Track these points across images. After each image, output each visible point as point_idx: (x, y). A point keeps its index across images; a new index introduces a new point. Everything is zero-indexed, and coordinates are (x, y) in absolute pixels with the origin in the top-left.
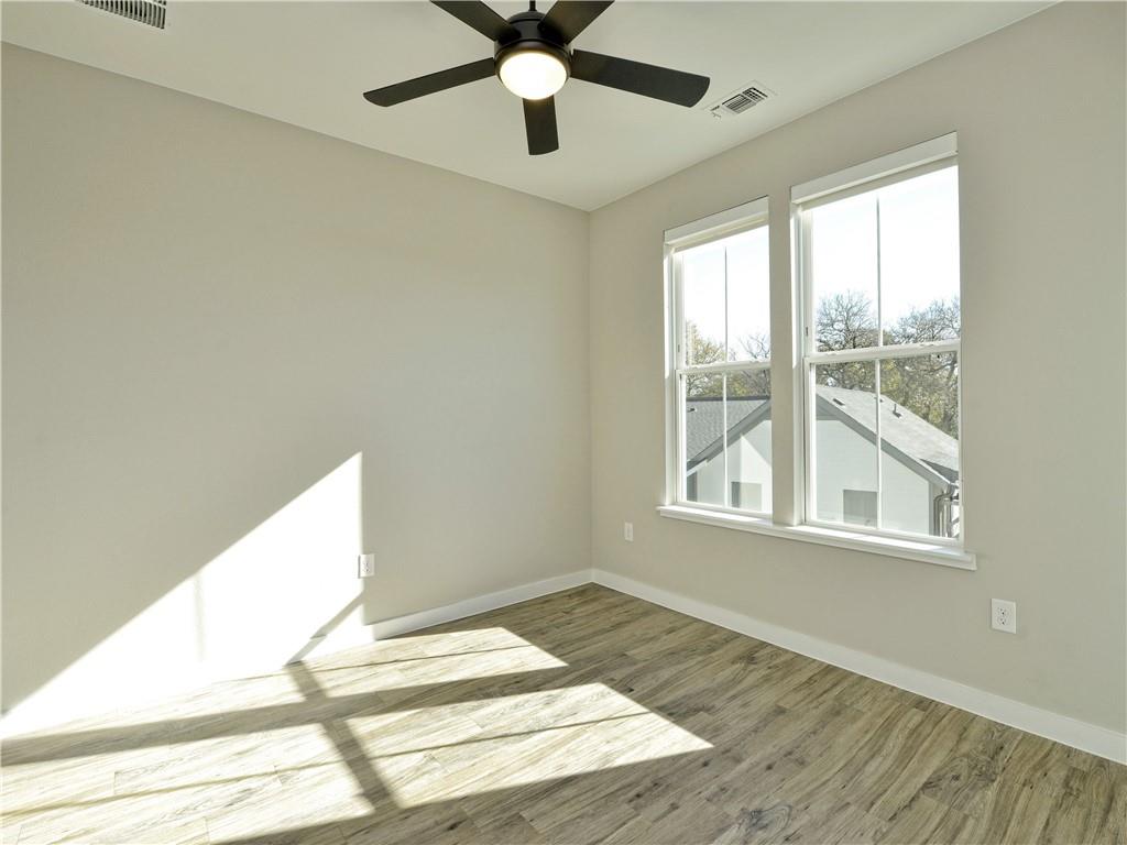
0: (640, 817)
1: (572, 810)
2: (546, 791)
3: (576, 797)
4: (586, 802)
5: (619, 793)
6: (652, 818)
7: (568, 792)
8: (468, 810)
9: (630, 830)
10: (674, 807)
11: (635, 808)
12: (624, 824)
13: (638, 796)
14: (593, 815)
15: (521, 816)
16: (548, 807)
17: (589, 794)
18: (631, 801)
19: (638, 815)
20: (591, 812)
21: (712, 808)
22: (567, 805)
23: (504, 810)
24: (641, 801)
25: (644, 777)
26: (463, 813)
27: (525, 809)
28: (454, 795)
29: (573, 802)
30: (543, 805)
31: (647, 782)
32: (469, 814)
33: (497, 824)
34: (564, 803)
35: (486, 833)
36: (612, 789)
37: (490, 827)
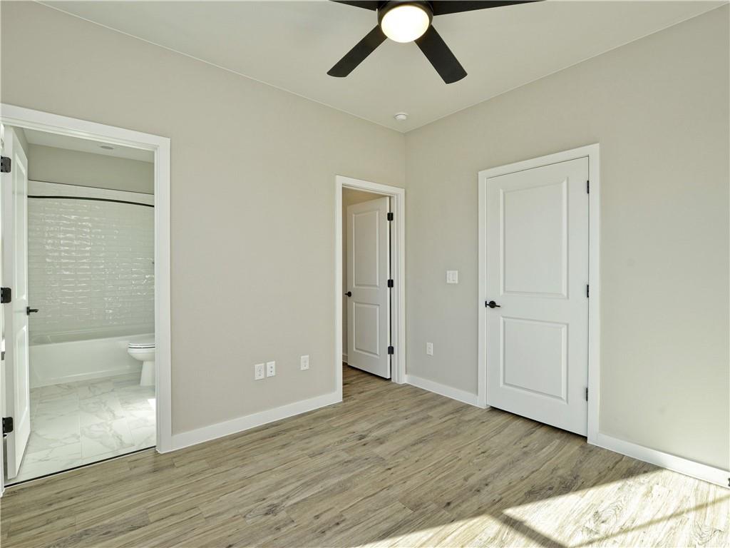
0: (340, 510)
1: (381, 515)
2: (400, 527)
3: (380, 523)
4: (373, 519)
5: (350, 526)
6: (333, 510)
7: (385, 526)
8: (446, 514)
9: (348, 504)
10: (317, 517)
11: (342, 516)
12: (350, 507)
13: (338, 524)
14: (368, 511)
15: (412, 510)
16: (396, 516)
17: (371, 525)
18: (343, 520)
19: (341, 512)
20: (369, 513)
21: (293, 517)
22: (385, 517)
23: (423, 514)
24: (337, 521)
25: (328, 539)
26: (448, 511)
27: (410, 515)
28: (460, 523)
29: (381, 519)
30: (400, 517)
31: (329, 534)
32: (443, 511)
33: (424, 506)
34: (386, 519)
35: (428, 501)
36: (355, 529)
37: (427, 504)
